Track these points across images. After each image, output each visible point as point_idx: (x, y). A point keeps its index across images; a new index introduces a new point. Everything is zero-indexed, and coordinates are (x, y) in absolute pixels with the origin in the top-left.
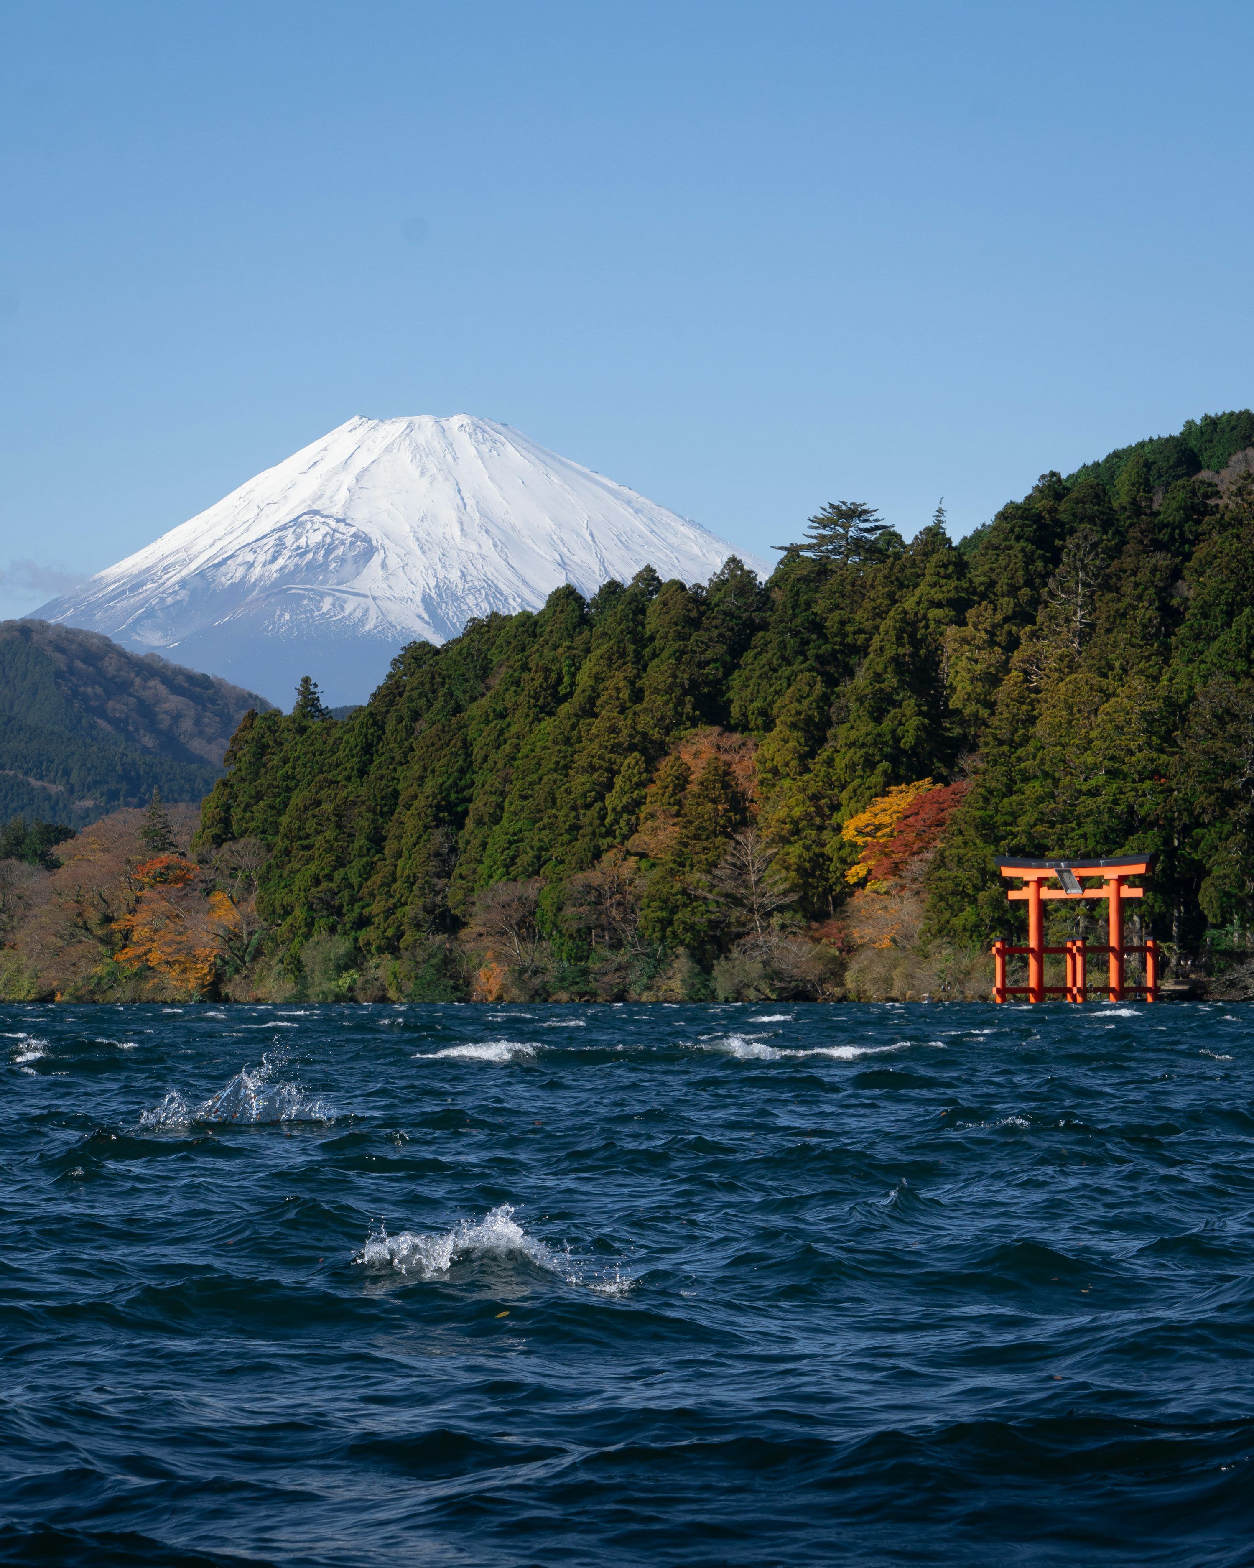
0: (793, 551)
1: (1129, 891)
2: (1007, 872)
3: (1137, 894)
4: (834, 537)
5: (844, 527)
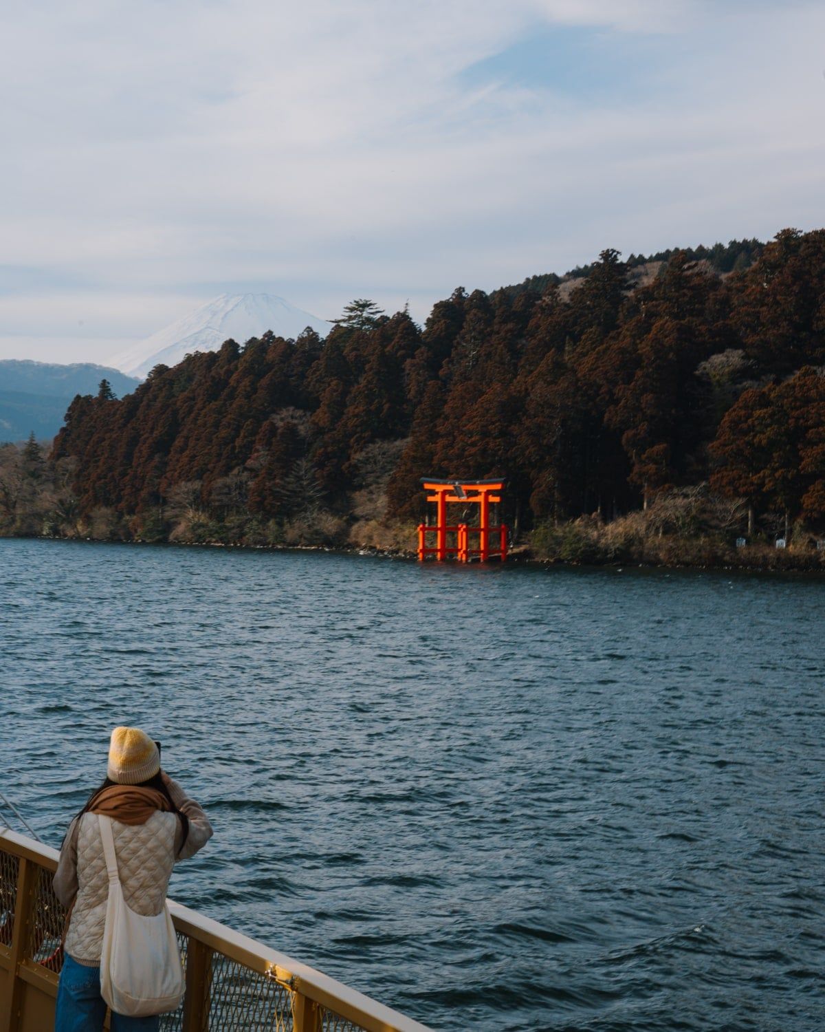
0: (338, 323)
1: (492, 499)
2: (427, 486)
3: (496, 499)
4: (356, 316)
5: (361, 311)
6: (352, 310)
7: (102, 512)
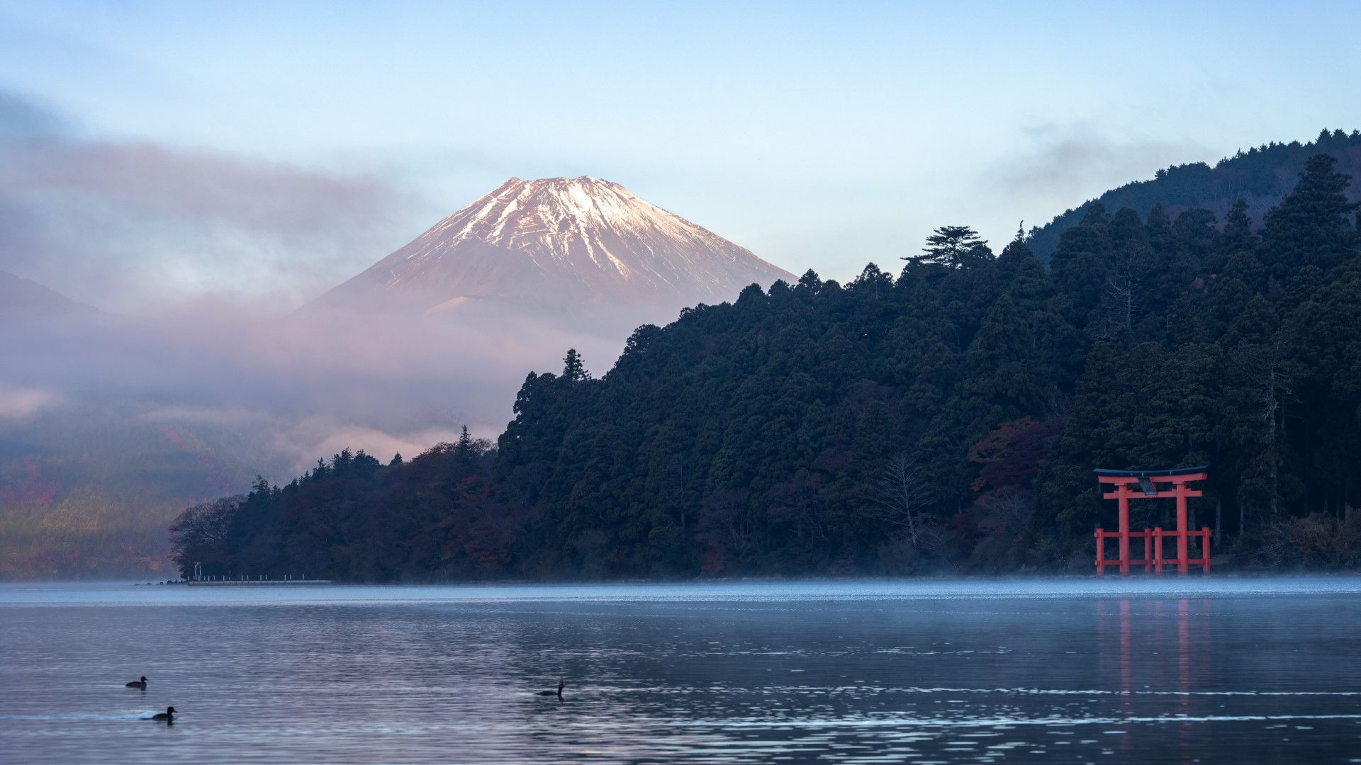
0: (914, 261)
1: (1193, 493)
2: (1103, 480)
3: (1199, 493)
4: (945, 250)
5: (952, 243)
6: (937, 240)
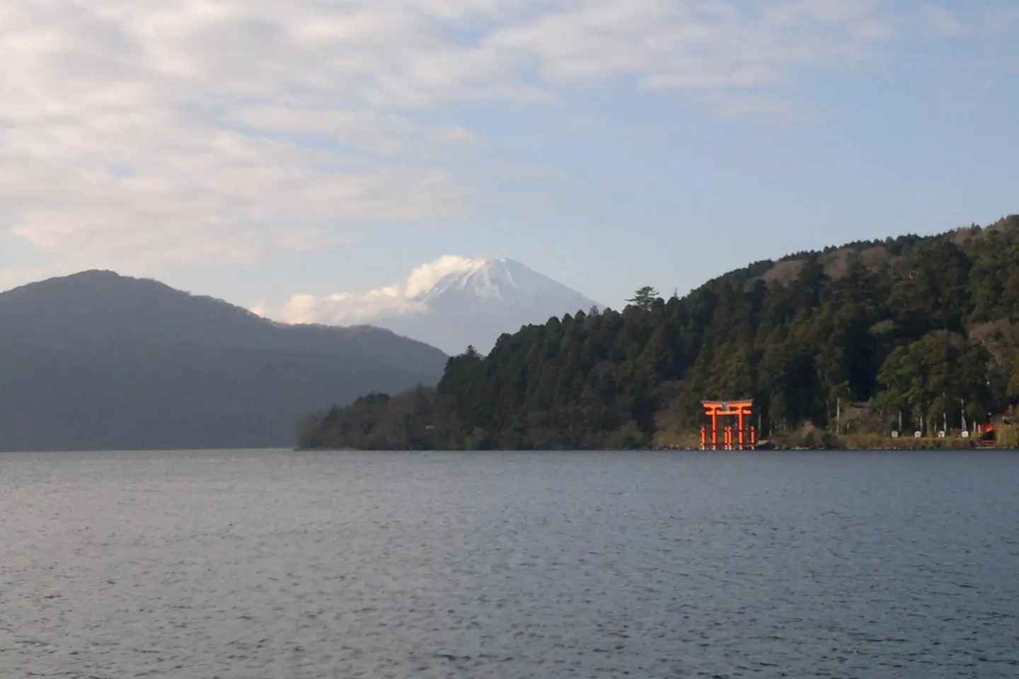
0: (630, 302)
1: (746, 412)
2: (706, 405)
3: (749, 412)
4: (643, 297)
5: (646, 294)
6: (639, 292)
7: (477, 431)
